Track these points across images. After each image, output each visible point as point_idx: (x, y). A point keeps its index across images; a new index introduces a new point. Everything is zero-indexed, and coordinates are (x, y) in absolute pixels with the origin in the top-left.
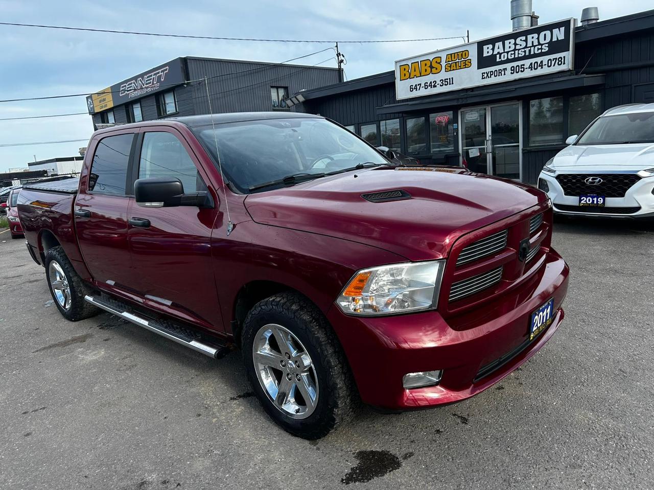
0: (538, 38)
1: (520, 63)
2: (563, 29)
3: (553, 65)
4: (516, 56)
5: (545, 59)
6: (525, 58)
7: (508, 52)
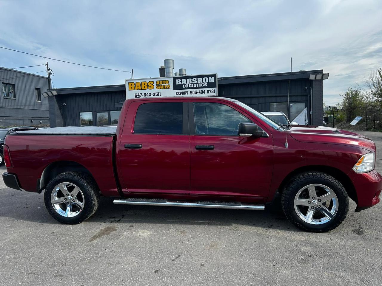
0: (202, 80)
1: (195, 90)
2: (213, 78)
3: (209, 92)
4: (193, 86)
5: (206, 89)
6: (196, 88)
7: (188, 84)
